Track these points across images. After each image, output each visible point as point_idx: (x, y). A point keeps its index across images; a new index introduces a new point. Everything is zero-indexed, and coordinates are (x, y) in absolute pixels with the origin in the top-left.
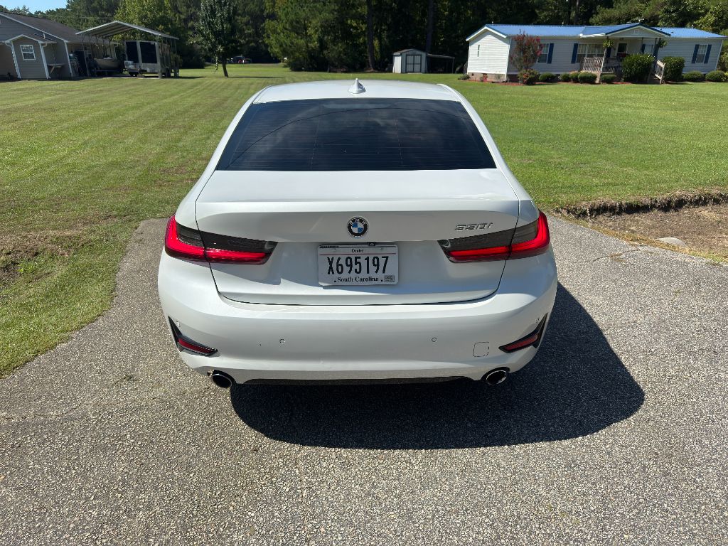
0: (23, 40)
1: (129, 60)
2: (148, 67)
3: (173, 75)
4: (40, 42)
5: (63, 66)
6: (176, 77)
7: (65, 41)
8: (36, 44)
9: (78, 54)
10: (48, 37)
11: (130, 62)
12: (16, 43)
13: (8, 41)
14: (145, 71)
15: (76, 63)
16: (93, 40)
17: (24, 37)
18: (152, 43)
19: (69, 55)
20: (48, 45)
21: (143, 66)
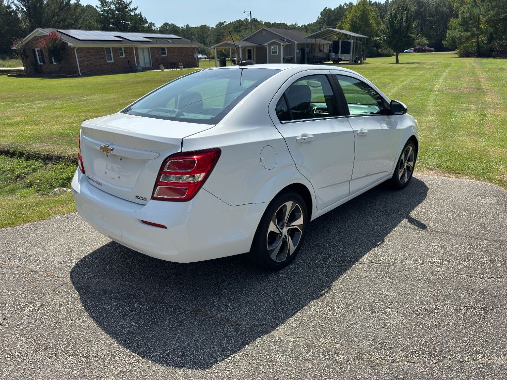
0: (274, 43)
1: (333, 52)
2: (344, 57)
3: (359, 62)
4: (282, 44)
5: (292, 58)
6: (361, 63)
7: (296, 43)
8: (279, 45)
9: (302, 50)
10: (288, 41)
11: (333, 54)
12: (270, 45)
13: (266, 44)
14: (341, 60)
15: (300, 56)
16: (313, 41)
17: (274, 42)
18: (350, 41)
19: (296, 51)
20: (286, 45)
21: (340, 56)
